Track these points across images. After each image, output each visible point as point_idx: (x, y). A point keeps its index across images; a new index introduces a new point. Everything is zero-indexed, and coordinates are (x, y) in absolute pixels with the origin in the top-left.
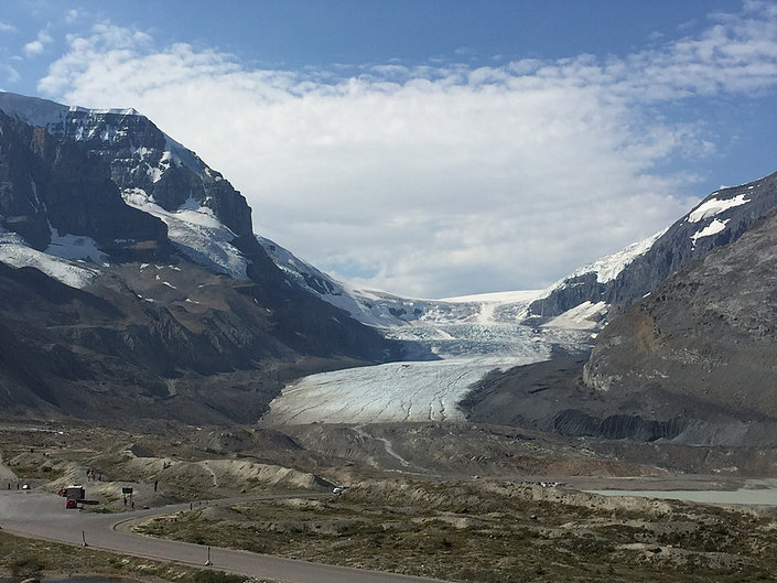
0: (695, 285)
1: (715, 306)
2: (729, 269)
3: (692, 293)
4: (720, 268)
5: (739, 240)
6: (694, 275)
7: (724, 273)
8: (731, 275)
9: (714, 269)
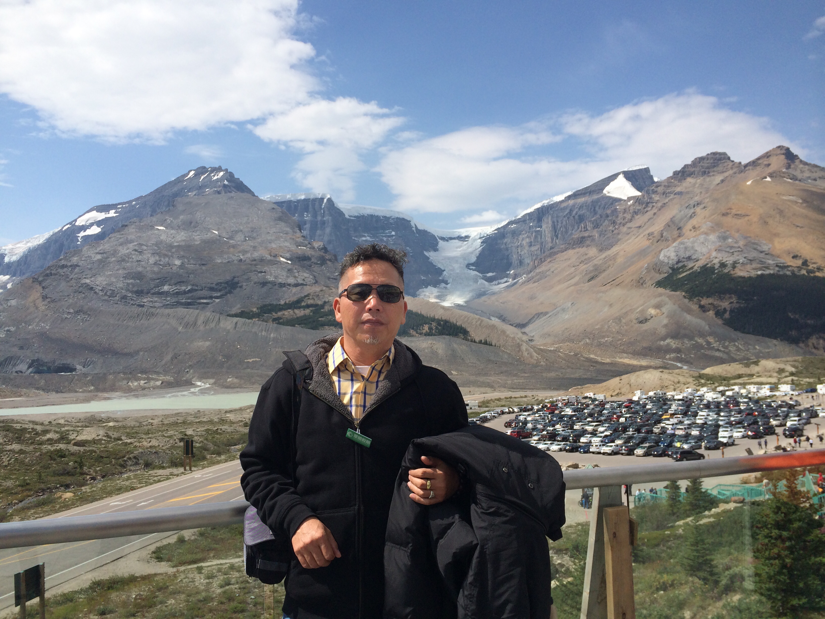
0: (74, 266)
1: (88, 281)
2: (99, 257)
3: (71, 272)
4: (93, 256)
5: (107, 239)
6: (75, 259)
7: (95, 259)
8: (100, 261)
9: (88, 256)
